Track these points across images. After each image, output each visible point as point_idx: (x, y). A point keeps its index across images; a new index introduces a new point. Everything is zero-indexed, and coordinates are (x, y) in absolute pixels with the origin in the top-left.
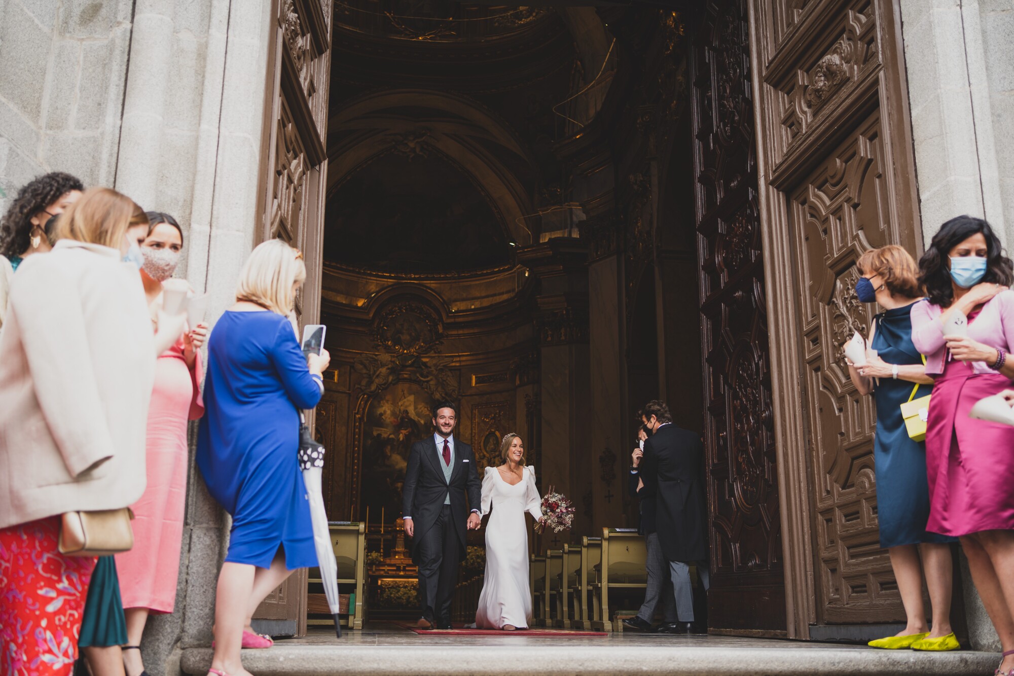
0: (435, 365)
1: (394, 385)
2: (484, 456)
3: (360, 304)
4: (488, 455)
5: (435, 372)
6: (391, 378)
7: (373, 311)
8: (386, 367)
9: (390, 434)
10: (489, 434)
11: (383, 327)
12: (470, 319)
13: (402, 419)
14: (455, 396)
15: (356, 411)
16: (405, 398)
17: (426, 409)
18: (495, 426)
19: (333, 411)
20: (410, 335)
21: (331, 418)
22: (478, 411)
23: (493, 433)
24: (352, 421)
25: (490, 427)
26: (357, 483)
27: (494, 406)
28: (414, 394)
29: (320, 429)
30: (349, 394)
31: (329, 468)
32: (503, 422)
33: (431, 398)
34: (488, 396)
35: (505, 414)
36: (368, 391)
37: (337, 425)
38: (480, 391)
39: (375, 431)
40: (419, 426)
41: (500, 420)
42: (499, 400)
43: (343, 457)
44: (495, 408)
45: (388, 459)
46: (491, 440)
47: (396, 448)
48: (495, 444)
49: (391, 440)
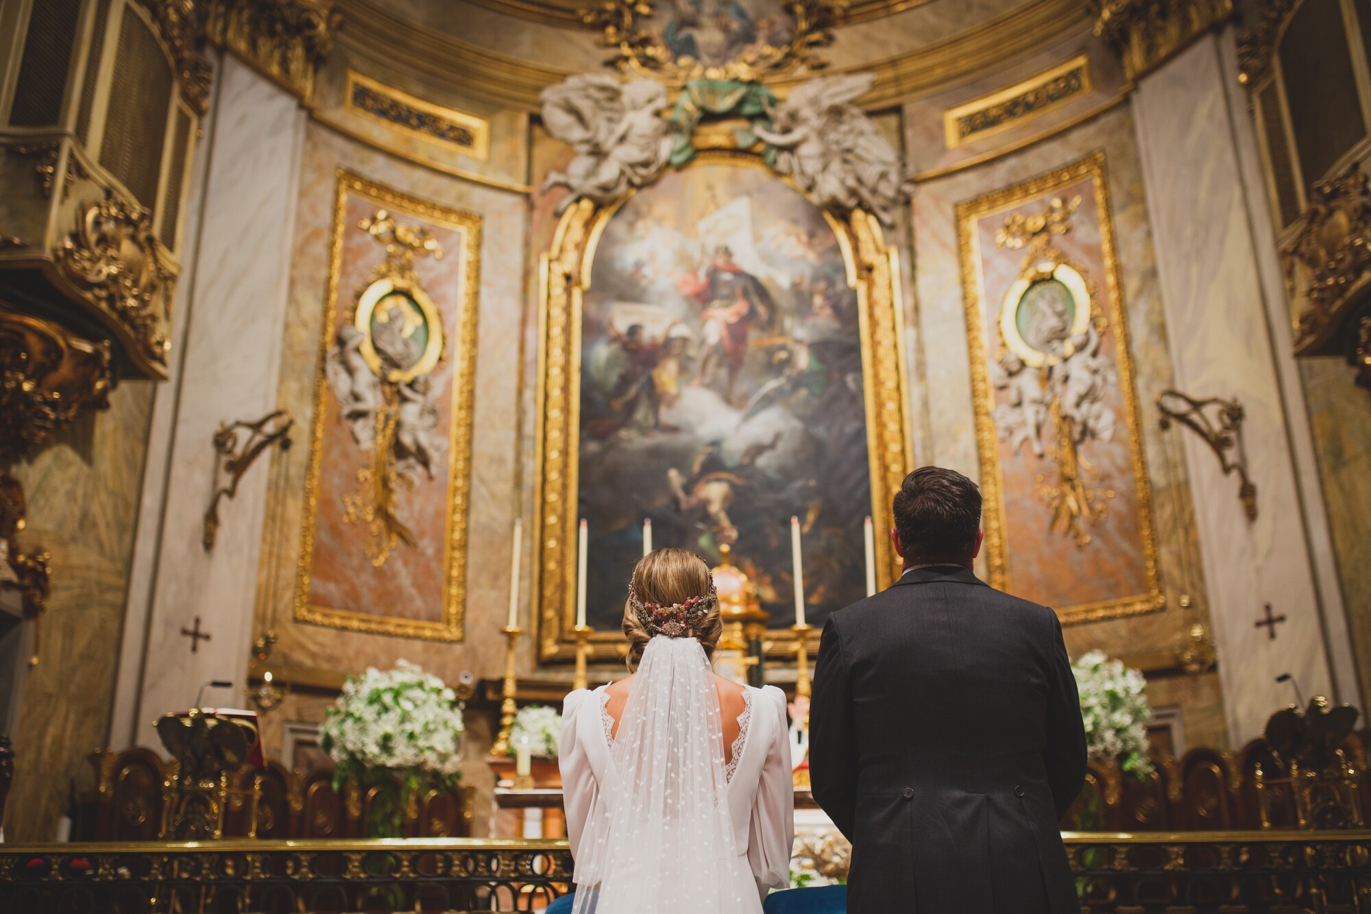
0: (814, 102)
1: (680, 168)
2: (1023, 364)
4: (1035, 359)
5: (814, 124)
6: (667, 147)
9: (674, 324)
10: (1034, 283)
13: (713, 274)
14: (890, 189)
15: (554, 256)
16: (718, 207)
17: (793, 240)
18: (1052, 254)
19: (469, 247)
20: (725, 29)
21: (463, 270)
22: (980, 222)
23: (1049, 277)
24: (538, 283)
25: (1033, 261)
26: (565, 486)
27: (1040, 191)
28: (749, 193)
29: (419, 296)
30: (527, 196)
31: (457, 432)
32: (1083, 233)
33: (808, 204)
34: (1013, 162)
35: (1090, 203)
36: (590, 186)
37: (484, 290)
38: (979, 153)
39: (621, 318)
40: (774, 294)
41: (1068, 230)
42: (1057, 163)
43: (507, 399)
44: (1045, 196)
45: (670, 405)
46: (1043, 306)
47: (696, 367)
48: (1060, 315)
49: (678, 343)
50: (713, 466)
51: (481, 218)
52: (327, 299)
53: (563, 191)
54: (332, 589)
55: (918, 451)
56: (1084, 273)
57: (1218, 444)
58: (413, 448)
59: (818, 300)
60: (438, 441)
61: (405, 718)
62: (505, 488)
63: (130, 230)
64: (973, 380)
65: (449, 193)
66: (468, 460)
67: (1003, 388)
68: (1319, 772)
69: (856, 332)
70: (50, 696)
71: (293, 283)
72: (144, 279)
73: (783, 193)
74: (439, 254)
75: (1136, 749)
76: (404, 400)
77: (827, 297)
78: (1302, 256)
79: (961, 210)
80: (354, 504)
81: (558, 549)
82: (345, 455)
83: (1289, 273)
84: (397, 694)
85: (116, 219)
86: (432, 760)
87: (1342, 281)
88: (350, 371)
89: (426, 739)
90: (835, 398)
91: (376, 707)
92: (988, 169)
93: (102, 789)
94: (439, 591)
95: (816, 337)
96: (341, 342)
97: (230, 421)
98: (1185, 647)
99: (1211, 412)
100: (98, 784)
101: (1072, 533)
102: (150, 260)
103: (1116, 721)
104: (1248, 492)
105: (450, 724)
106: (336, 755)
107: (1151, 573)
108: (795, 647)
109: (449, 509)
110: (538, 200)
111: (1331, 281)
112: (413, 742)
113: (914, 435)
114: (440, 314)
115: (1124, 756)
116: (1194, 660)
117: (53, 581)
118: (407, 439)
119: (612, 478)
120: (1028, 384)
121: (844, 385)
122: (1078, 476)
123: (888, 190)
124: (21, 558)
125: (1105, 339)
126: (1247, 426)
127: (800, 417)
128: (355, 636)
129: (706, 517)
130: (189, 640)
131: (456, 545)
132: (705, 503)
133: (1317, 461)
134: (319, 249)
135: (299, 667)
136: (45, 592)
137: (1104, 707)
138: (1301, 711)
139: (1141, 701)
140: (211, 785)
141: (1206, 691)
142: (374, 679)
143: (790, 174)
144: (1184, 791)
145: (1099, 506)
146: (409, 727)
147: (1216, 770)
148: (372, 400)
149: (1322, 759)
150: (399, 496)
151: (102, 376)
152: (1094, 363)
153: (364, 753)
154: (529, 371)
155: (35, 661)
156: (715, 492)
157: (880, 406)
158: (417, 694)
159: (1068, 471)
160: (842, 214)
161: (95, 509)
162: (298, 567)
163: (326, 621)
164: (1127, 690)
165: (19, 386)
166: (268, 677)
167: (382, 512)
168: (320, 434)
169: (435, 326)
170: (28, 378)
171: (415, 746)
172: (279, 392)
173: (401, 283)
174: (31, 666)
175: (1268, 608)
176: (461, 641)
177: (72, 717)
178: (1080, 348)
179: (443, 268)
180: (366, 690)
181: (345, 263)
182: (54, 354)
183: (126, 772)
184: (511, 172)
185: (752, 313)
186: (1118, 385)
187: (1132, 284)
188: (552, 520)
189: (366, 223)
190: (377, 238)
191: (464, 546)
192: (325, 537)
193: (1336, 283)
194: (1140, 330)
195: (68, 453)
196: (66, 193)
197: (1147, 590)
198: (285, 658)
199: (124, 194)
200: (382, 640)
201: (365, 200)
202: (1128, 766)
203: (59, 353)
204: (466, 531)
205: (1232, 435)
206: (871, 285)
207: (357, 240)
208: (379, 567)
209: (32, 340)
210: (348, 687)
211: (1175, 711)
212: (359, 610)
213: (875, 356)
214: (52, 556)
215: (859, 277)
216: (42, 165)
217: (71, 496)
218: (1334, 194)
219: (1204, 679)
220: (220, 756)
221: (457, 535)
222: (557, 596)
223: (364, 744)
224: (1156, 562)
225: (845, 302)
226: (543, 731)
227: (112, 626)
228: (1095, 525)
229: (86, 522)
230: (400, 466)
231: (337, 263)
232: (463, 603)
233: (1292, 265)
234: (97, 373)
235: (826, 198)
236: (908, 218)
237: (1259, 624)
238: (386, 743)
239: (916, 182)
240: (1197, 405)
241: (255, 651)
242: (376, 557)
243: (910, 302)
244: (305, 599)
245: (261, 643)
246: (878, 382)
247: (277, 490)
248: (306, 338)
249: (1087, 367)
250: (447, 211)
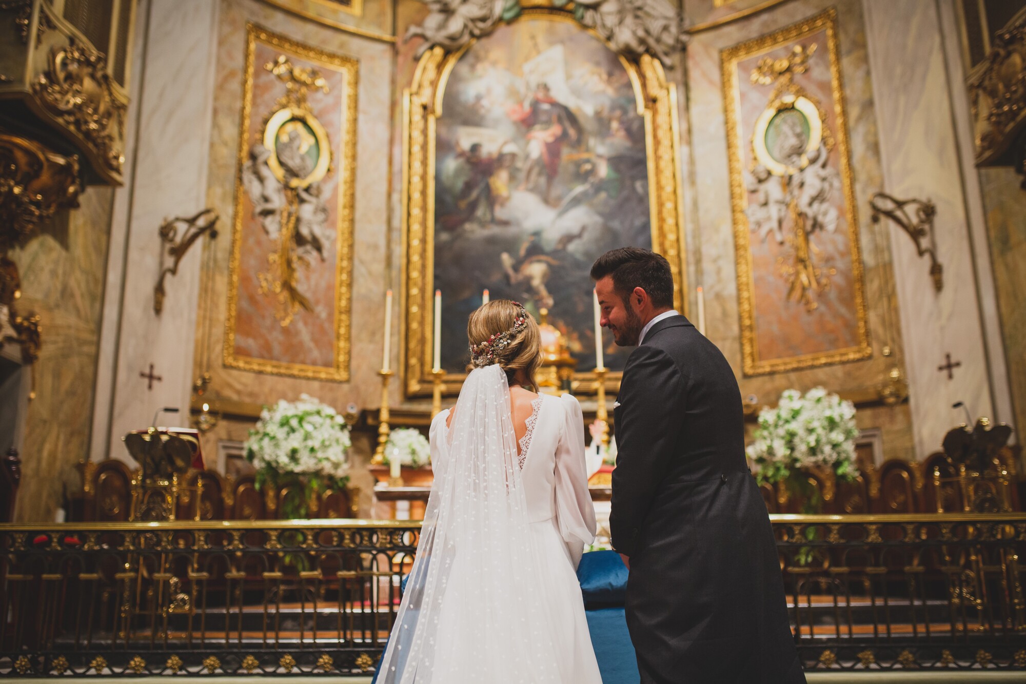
1: (510, 22)
2: (769, 174)
4: (779, 169)
6: (499, 5)
9: (505, 143)
10: (780, 111)
13: (535, 104)
14: (671, 41)
15: (414, 91)
16: (539, 53)
17: (596, 78)
18: (793, 89)
19: (349, 84)
21: (345, 102)
22: (739, 64)
23: (791, 107)
24: (402, 112)
25: (779, 94)
26: (424, 266)
27: (785, 40)
28: (562, 42)
29: (312, 122)
30: (393, 45)
31: (342, 225)
32: (817, 73)
33: (607, 50)
34: (765, 17)
35: (824, 49)
36: (441, 36)
37: (361, 118)
38: (740, 10)
39: (465, 138)
40: (582, 120)
41: (806, 71)
42: (799, 17)
43: (380, 200)
44: (789, 43)
45: (502, 205)
46: (786, 129)
47: (522, 175)
48: (798, 136)
49: (508, 158)
50: (535, 251)
51: (358, 61)
52: (242, 124)
53: (420, 41)
54: (250, 343)
55: (690, 239)
56: (817, 104)
57: (915, 234)
58: (309, 238)
59: (615, 125)
60: (329, 232)
61: (307, 437)
62: (379, 268)
63: (90, 70)
64: (731, 186)
65: (334, 42)
66: (351, 247)
67: (754, 192)
68: (981, 473)
69: (644, 150)
70: (45, 422)
71: (215, 112)
72: (102, 108)
73: (589, 42)
74: (326, 89)
75: (847, 459)
76: (302, 201)
77: (621, 122)
78: (985, 89)
79: (725, 55)
80: (266, 279)
81: (419, 314)
82: (259, 243)
83: (974, 102)
84: (301, 420)
85: (79, 61)
86: (328, 468)
87: (1015, 108)
88: (261, 179)
89: (324, 452)
90: (627, 200)
91: (286, 429)
92: (746, 23)
93: (87, 488)
94: (331, 345)
95: (612, 153)
96: (253, 157)
97: (171, 218)
98: (885, 385)
99: (911, 209)
100: (83, 485)
101: (803, 301)
102: (106, 93)
103: (833, 439)
104: (936, 270)
105: (341, 442)
106: (257, 464)
107: (862, 331)
108: (596, 385)
109: (337, 283)
110: (402, 48)
111: (1006, 108)
112: (313, 455)
113: (687, 227)
114: (328, 136)
115: (837, 464)
116: (891, 394)
117: (43, 337)
118: (305, 231)
119: (459, 260)
120: (773, 189)
121: (634, 189)
122: (809, 258)
123: (669, 39)
124: (19, 320)
125: (832, 154)
126: (938, 220)
127: (601, 214)
128: (269, 378)
129: (530, 289)
130: (146, 381)
131: (343, 310)
132: (529, 279)
133: (990, 246)
134: (235, 85)
135: (228, 400)
136: (37, 343)
137: (824, 428)
138: (969, 429)
139: (851, 424)
140: (166, 483)
141: (900, 418)
142: (284, 409)
143: (593, 27)
144: (881, 490)
145: (824, 281)
146: (310, 443)
147: (905, 475)
148: (278, 201)
149: (983, 464)
150: (299, 274)
151: (73, 183)
152: (823, 173)
153: (277, 462)
154: (396, 179)
155: (33, 395)
156: (536, 270)
157: (661, 205)
158: (316, 419)
159: (802, 254)
160: (634, 58)
161: (72, 283)
162: (225, 326)
163: (247, 367)
164: (841, 417)
165: (11, 190)
166: (206, 407)
167: (287, 286)
168: (239, 227)
169: (324, 144)
170: (17, 184)
171: (315, 457)
172: (208, 195)
173: (298, 112)
174: (30, 400)
175: (948, 357)
176: (348, 381)
177: (62, 437)
178: (813, 161)
179: (330, 100)
180: (278, 416)
181: (255, 96)
182: (36, 166)
183: (103, 477)
184: (380, 26)
185: (565, 135)
186: (841, 189)
187: (854, 112)
188: (414, 291)
189: (270, 66)
190: (279, 77)
191: (349, 311)
192: (245, 304)
193: (1011, 109)
194: (859, 147)
195: (50, 241)
196: (39, 41)
197: (858, 343)
198: (218, 394)
199: (84, 41)
200: (289, 381)
201: (269, 48)
202: (840, 471)
203: (40, 165)
204: (350, 300)
205: (926, 227)
206: (655, 113)
207: (264, 78)
208: (285, 327)
209: (19, 155)
210: (265, 414)
211: (876, 432)
212: (272, 358)
213: (657, 167)
214: (42, 318)
215: (646, 107)
216: (20, 19)
217: (54, 273)
218: (1013, 40)
219: (898, 409)
220: (172, 462)
221: (344, 303)
222: (419, 348)
223: (277, 456)
224: (866, 322)
225: (635, 126)
226: (410, 446)
227: (89, 371)
228: (821, 295)
229: (66, 293)
230: (300, 251)
231: (249, 96)
232: (349, 353)
233: (977, 96)
234: (69, 180)
235: (621, 45)
236: (684, 61)
237: (941, 368)
238: (293, 455)
239: (691, 33)
240: (900, 204)
241: (195, 389)
242: (283, 319)
243: (684, 126)
244: (231, 350)
245: (199, 383)
246: (660, 188)
247: (208, 269)
248: (227, 154)
249: (818, 176)
250: (332, 56)
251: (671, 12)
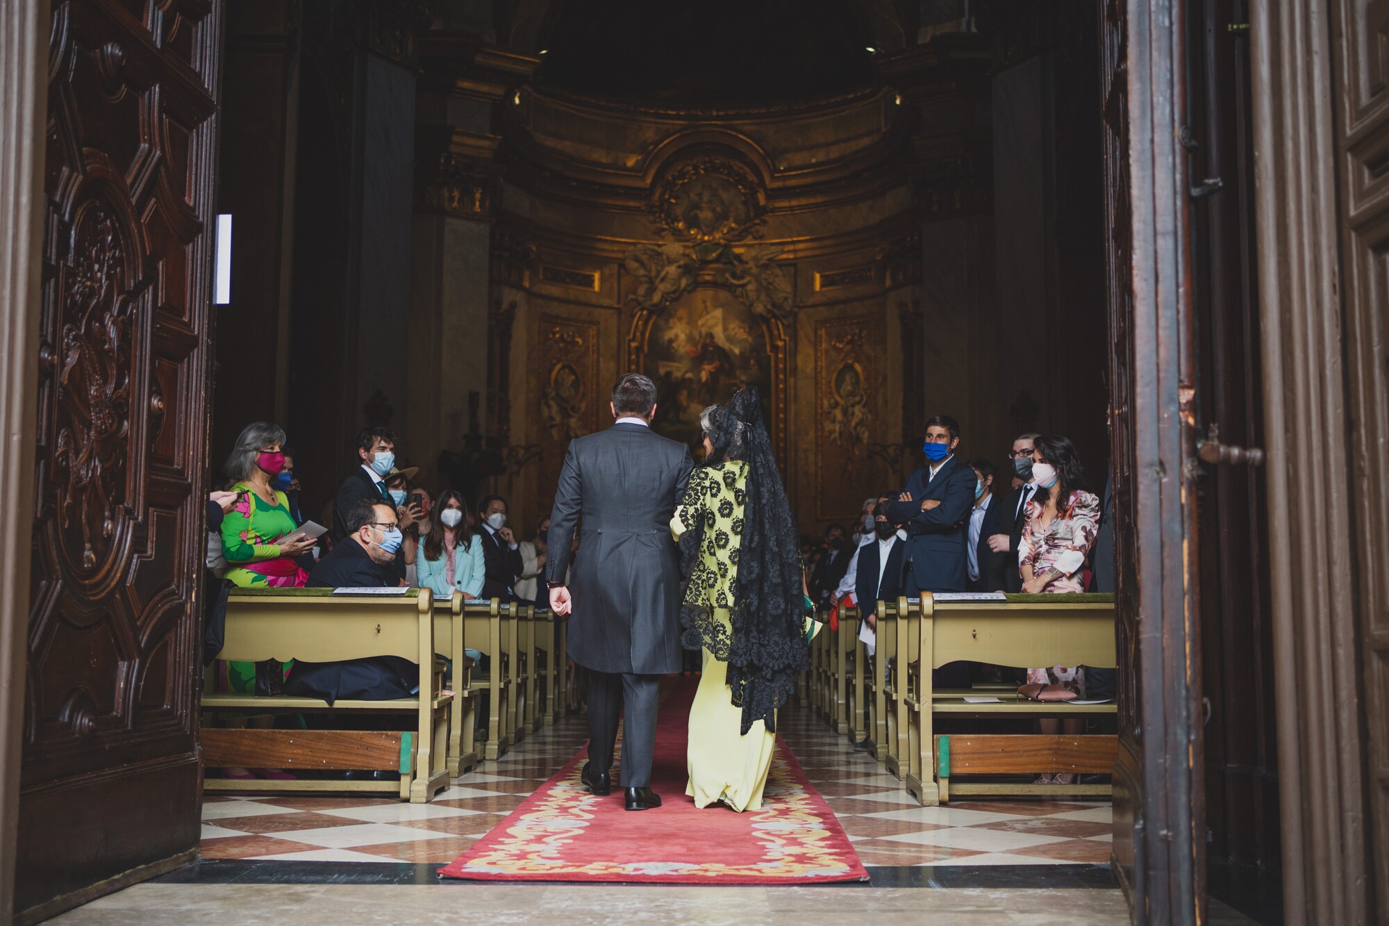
0: (755, 259)
1: (690, 292)
2: (837, 404)
3: (631, 163)
4: (842, 402)
5: (754, 270)
6: (684, 282)
7: (652, 173)
8: (676, 265)
9: (686, 372)
10: (845, 367)
11: (669, 198)
12: (809, 180)
13: (705, 347)
14: (788, 309)
15: (631, 337)
16: (708, 313)
17: (742, 330)
18: (853, 355)
19: (593, 337)
20: (714, 211)
21: (591, 349)
22: (826, 332)
23: (851, 366)
25: (845, 356)
27: (851, 323)
28: (722, 307)
29: (574, 367)
30: (619, 310)
32: (865, 349)
33: (749, 313)
34: (841, 306)
35: (869, 335)
36: (647, 304)
37: (601, 359)
39: (663, 368)
41: (860, 346)
42: (859, 312)
44: (853, 326)
46: (847, 378)
48: (853, 384)
51: (599, 322)
52: (540, 375)
53: (635, 304)
56: (864, 367)
59: (753, 362)
64: (816, 408)
65: (584, 313)
67: (828, 413)
69: (769, 378)
73: (738, 306)
74: (581, 344)
76: (571, 416)
77: (756, 360)
79: (818, 324)
96: (545, 394)
99: (891, 450)
110: (623, 310)
114: (583, 373)
120: (838, 413)
122: (853, 457)
123: (787, 307)
125: (868, 399)
134: (535, 355)
143: (741, 298)
152: (863, 410)
157: (777, 415)
159: (850, 454)
160: (767, 321)
169: (581, 379)
173: (567, 362)
178: (859, 403)
179: (583, 349)
184: (611, 298)
187: (879, 380)
189: (551, 336)
190: (555, 341)
201: (550, 325)
206: (776, 355)
207: (548, 344)
215: (772, 352)
225: (765, 362)
235: (758, 313)
236: (795, 323)
239: (800, 307)
250: (583, 322)
251: (789, 289)
